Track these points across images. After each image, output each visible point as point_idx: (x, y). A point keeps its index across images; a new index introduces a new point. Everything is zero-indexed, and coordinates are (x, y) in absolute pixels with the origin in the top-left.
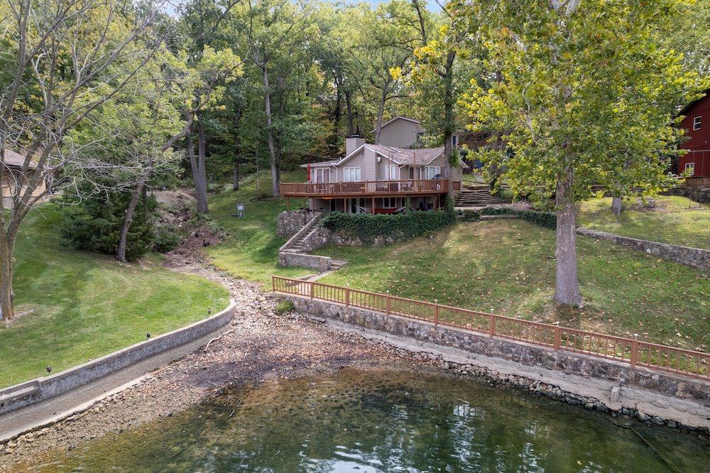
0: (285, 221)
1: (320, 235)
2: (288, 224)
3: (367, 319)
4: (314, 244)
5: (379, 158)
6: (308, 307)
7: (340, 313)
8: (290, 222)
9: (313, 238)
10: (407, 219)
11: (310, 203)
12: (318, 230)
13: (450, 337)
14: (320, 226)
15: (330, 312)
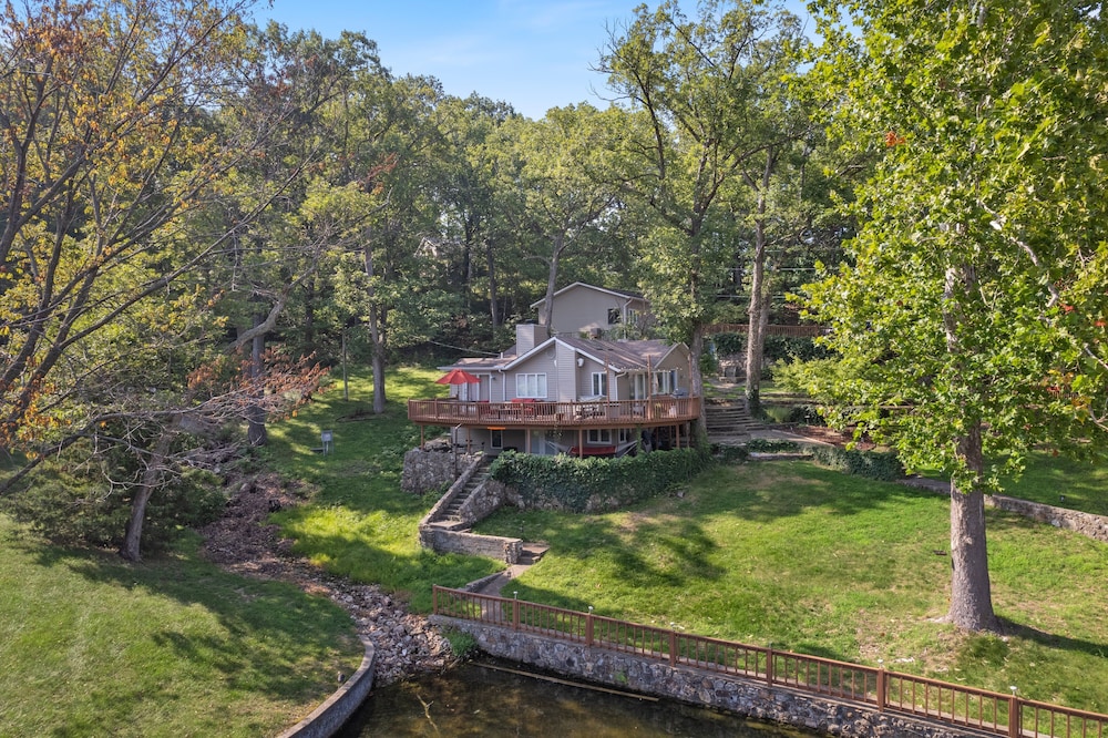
0: (418, 466)
1: (488, 494)
2: (425, 470)
3: (631, 673)
4: (480, 510)
5: (581, 361)
6: (508, 647)
7: (575, 659)
8: (427, 466)
9: (478, 501)
10: (639, 465)
11: (459, 435)
12: (486, 486)
13: (799, 709)
14: (489, 479)
15: (554, 657)
